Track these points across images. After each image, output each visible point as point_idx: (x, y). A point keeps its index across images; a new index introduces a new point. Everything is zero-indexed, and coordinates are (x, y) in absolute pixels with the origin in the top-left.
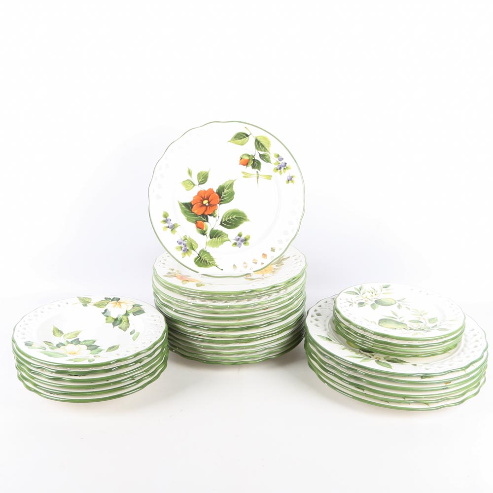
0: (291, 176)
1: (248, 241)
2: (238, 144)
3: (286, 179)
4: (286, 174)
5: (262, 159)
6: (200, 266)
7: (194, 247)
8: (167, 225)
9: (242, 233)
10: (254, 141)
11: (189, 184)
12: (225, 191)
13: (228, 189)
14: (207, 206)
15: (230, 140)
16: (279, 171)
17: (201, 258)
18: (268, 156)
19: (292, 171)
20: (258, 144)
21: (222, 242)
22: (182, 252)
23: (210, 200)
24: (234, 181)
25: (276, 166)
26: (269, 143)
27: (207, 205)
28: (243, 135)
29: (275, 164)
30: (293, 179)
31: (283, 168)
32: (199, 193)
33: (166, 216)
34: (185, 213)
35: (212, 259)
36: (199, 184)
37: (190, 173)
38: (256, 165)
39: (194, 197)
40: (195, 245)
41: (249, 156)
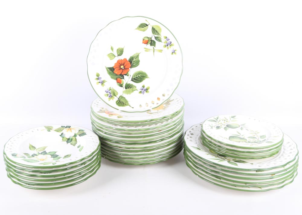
0: (174, 49)
1: (148, 90)
2: (142, 31)
3: (171, 52)
4: (171, 49)
5: (157, 40)
6: (119, 106)
8: (99, 81)
9: (145, 85)
10: (151, 29)
11: (112, 56)
12: (134, 60)
13: (136, 58)
14: (123, 69)
15: (136, 28)
16: (167, 47)
17: (120, 101)
18: (160, 38)
19: (175, 47)
20: (154, 30)
21: (133, 91)
22: (108, 97)
23: (125, 65)
24: (140, 53)
25: (165, 44)
26: (160, 30)
27: (123, 68)
28: (144, 24)
29: (164, 43)
30: (175, 52)
31: (169, 45)
32: (118, 61)
33: (98, 75)
34: (110, 73)
35: (127, 102)
36: (118, 56)
37: (112, 49)
38: (152, 43)
39: (115, 64)
40: (116, 93)
41: (148, 38)
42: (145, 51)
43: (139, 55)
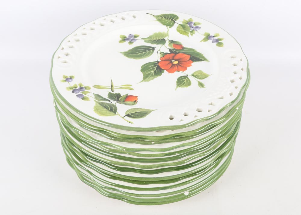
1: (121, 39)
3: (73, 79)
4: (74, 83)
6: (172, 15)
7: (181, 27)
9: (128, 44)
11: (199, 76)
12: (153, 72)
13: (149, 74)
14: (173, 59)
16: (83, 87)
17: (172, 20)
19: (64, 86)
20: (112, 109)
21: (150, 37)
22: (194, 22)
23: (171, 64)
24: (142, 81)
25: (86, 90)
27: (173, 61)
29: (88, 92)
30: (65, 79)
31: (78, 88)
32: (186, 69)
33: (220, 44)
35: (159, 20)
36: (187, 76)
37: (201, 85)
38: (115, 96)
39: (190, 66)
40: (180, 29)
41: (125, 104)
42: (130, 85)
43: (142, 79)
